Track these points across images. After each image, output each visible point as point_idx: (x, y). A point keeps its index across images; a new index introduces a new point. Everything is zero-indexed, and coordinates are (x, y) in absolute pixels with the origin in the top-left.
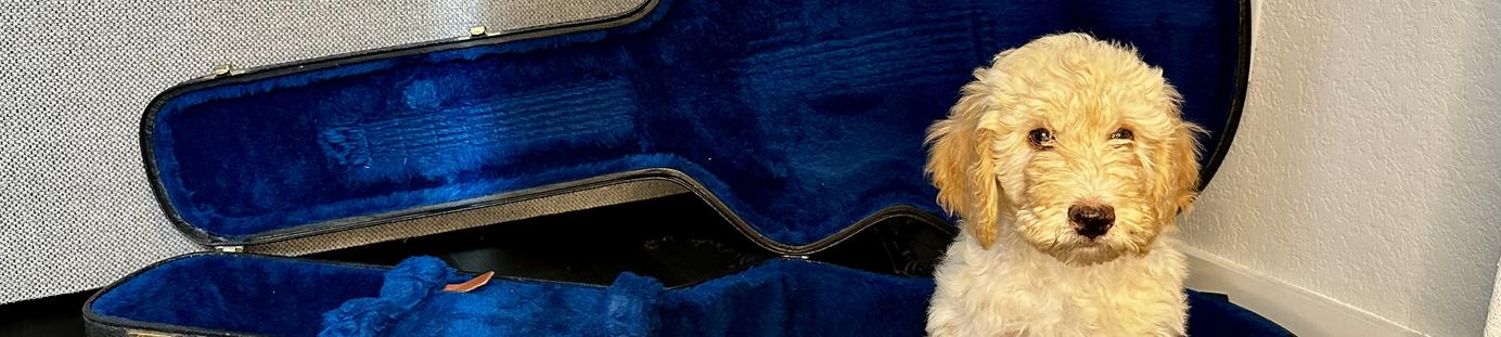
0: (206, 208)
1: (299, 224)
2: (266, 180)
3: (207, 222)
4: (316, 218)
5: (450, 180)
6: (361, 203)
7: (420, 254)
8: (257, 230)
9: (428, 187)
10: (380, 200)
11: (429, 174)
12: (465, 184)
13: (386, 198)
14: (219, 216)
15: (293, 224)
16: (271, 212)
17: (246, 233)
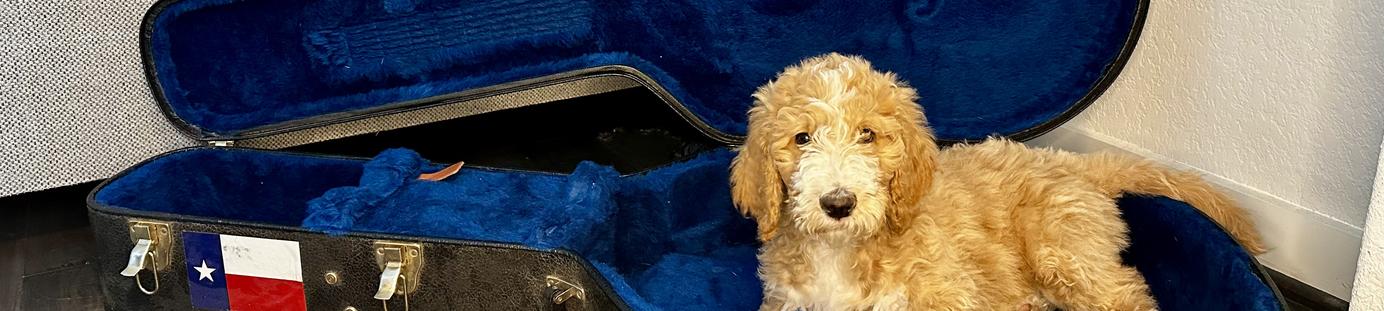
0: (199, 106)
1: (285, 120)
2: (256, 79)
3: (201, 119)
4: (301, 115)
5: (423, 78)
6: (342, 100)
7: (397, 147)
8: (246, 126)
9: (404, 85)
10: (360, 97)
11: (405, 73)
12: (437, 82)
13: (365, 95)
14: (211, 113)
15: (279, 120)
16: (259, 109)
17: (236, 129)
